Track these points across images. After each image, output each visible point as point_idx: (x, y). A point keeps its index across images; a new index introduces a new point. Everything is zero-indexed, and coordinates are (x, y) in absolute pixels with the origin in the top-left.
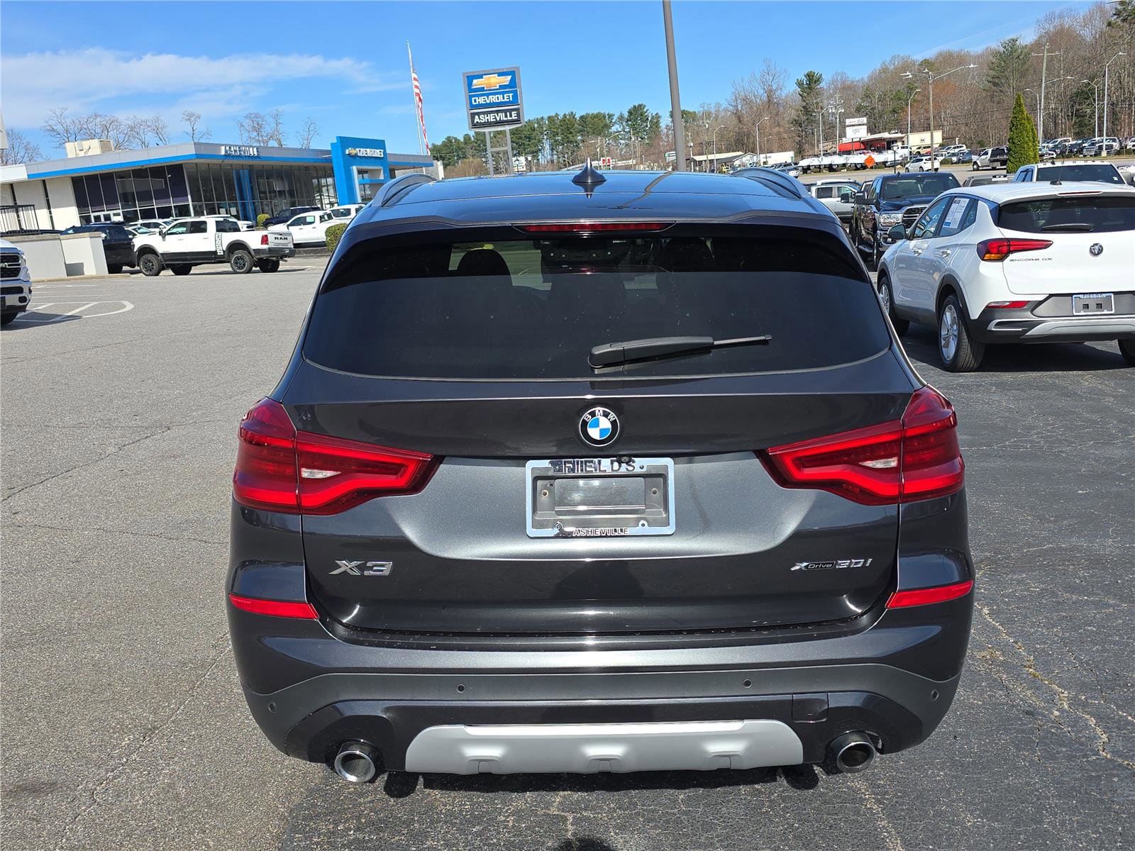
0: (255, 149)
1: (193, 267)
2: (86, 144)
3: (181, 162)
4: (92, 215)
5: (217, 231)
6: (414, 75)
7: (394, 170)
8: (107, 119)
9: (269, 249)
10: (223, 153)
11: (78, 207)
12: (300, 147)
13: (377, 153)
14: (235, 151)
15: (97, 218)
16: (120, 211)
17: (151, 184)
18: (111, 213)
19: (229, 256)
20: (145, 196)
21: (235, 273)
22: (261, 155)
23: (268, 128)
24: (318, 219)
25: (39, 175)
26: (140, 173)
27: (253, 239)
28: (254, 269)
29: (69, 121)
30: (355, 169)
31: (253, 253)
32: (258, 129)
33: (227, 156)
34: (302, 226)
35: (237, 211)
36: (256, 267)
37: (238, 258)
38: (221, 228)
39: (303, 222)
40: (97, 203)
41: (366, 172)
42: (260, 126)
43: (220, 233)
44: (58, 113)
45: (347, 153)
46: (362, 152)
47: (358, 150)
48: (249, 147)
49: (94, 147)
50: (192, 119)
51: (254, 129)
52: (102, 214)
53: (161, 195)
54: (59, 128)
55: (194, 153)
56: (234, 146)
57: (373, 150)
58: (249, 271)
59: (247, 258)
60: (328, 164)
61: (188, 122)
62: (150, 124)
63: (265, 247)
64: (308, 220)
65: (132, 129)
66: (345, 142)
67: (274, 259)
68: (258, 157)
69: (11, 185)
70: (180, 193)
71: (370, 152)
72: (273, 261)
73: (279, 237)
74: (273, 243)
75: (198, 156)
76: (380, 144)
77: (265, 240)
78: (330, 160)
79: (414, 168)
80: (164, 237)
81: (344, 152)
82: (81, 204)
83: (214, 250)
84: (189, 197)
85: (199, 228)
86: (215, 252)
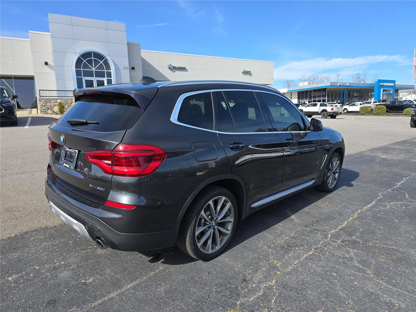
0: (349, 84)
1: (313, 116)
2: (304, 83)
3: (326, 88)
4: (301, 101)
5: (320, 106)
6: (415, 59)
7: (398, 90)
8: (315, 76)
9: (333, 112)
10: (339, 85)
11: (298, 99)
12: (371, 83)
13: (392, 84)
14: (342, 84)
15: (302, 102)
16: (308, 101)
17: (317, 94)
18: (305, 101)
19: (321, 113)
20: (315, 97)
21: (322, 118)
22: (350, 85)
23: (362, 78)
24: (359, 104)
25: (290, 91)
26: (315, 91)
27: (329, 109)
28: (328, 117)
29: (305, 77)
30: (382, 90)
31: (328, 113)
32: (358, 78)
33: (340, 86)
34: (354, 106)
35: (340, 102)
36: (329, 117)
37: (324, 114)
38: (321, 105)
39: (354, 105)
40: (302, 98)
41: (386, 90)
42: (359, 77)
43: (320, 107)
44: (303, 76)
45: (380, 84)
46: (386, 84)
47: (384, 83)
48: (347, 83)
49: (306, 83)
50: (338, 76)
51: (357, 78)
52: (303, 101)
53: (319, 96)
54: (303, 79)
55: (330, 85)
56: (342, 83)
57: (390, 84)
58: (326, 118)
59: (326, 114)
60: (373, 88)
61: (337, 77)
62: (326, 77)
63: (332, 111)
64: (356, 104)
65: (321, 79)
66: (380, 81)
67: (335, 115)
68: (349, 86)
69: (284, 93)
70: (324, 96)
71: (389, 84)
72: (334, 115)
73: (337, 108)
74: (335, 110)
75: (331, 86)
76: (394, 82)
77: (332, 109)
78: (374, 87)
79: (406, 89)
80: (306, 107)
81: (379, 84)
82: (299, 98)
83: (318, 111)
84: (326, 97)
85: (315, 105)
86: (318, 112)
